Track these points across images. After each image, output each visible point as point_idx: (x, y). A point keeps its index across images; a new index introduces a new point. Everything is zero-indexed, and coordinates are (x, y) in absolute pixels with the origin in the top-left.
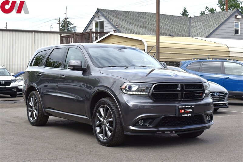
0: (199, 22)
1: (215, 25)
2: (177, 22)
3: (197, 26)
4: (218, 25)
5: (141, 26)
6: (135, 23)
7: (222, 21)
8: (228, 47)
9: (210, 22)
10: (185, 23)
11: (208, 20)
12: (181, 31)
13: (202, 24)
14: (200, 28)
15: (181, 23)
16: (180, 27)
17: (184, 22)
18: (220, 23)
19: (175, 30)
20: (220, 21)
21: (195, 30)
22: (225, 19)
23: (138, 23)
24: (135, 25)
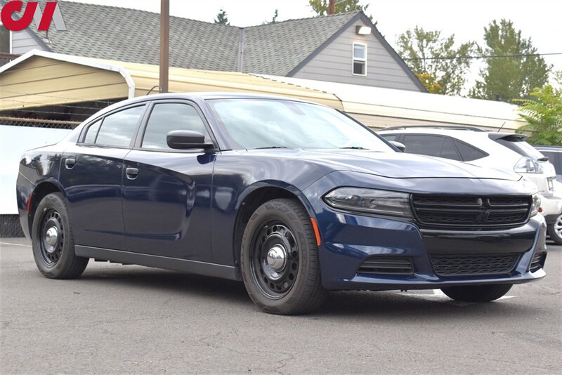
0: (264, 41)
1: (306, 49)
2: (207, 39)
3: (259, 49)
4: (313, 49)
5: (111, 44)
6: (97, 34)
7: (324, 39)
8: (341, 101)
9: (293, 40)
10: (228, 40)
11: (288, 36)
12: (217, 60)
13: (271, 45)
14: (267, 54)
15: (217, 40)
16: (216, 51)
17: (225, 39)
18: (319, 44)
19: (203, 57)
20: (317, 38)
21: (255, 61)
22: (329, 35)
23: (105, 35)
24: (97, 39)
